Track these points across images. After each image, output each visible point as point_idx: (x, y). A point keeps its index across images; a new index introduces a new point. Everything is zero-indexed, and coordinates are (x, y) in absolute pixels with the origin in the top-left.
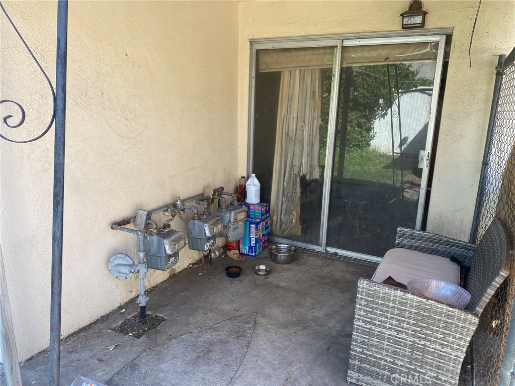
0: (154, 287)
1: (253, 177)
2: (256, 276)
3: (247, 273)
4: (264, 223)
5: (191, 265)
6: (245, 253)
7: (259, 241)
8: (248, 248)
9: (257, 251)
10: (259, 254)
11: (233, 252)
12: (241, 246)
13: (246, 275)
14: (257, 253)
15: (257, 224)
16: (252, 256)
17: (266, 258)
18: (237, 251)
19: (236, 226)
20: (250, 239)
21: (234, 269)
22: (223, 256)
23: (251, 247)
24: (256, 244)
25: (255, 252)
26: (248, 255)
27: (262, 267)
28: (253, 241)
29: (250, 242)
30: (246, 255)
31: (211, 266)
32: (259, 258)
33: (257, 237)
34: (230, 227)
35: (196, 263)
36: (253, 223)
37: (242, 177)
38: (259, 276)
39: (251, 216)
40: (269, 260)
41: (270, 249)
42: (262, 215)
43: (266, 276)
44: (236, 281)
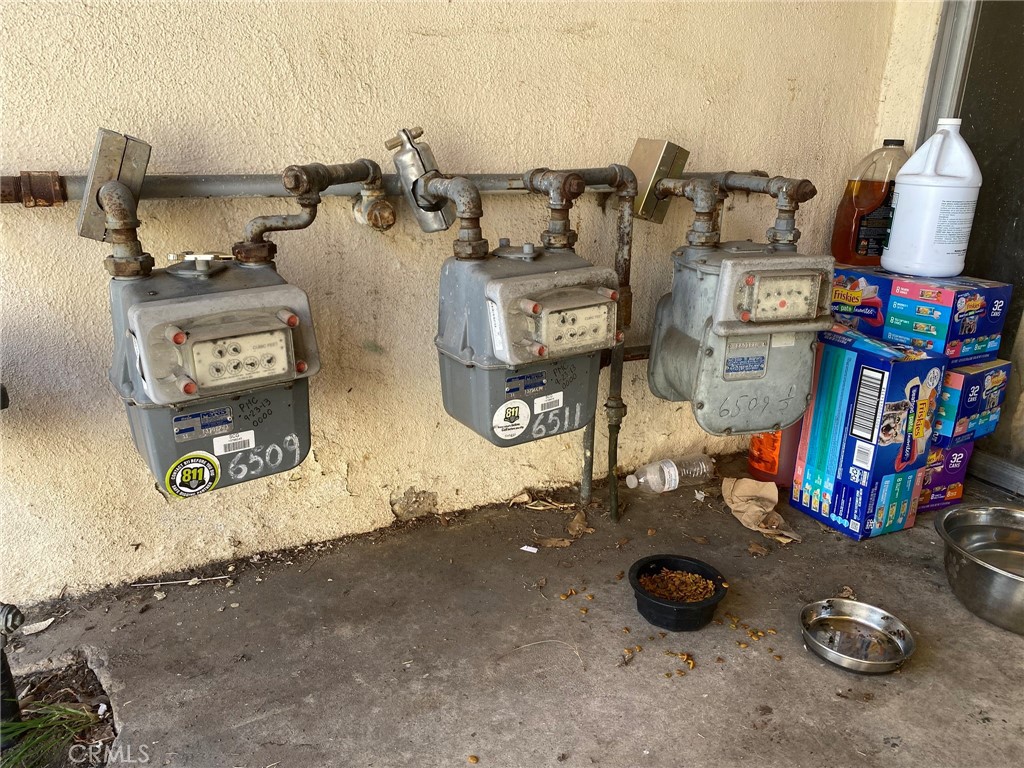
0: (289, 553)
1: (946, 134)
2: (798, 663)
3: (755, 622)
4: (957, 381)
5: (525, 498)
6: (815, 506)
7: (899, 465)
8: (830, 486)
9: (880, 516)
10: (887, 533)
11: (748, 486)
12: (799, 471)
13: (741, 634)
14: (873, 525)
15: (902, 372)
16: (847, 531)
17: (926, 563)
18: (770, 490)
19: (749, 350)
20: (850, 443)
21: (690, 578)
22: (700, 496)
23: (844, 488)
24: (876, 476)
25: (866, 516)
26: (827, 522)
27: (867, 615)
28: (864, 458)
29: (848, 460)
30: (817, 516)
31: (611, 525)
32: (881, 554)
33: (888, 441)
34: (710, 352)
35: (557, 495)
36: (878, 363)
37: (887, 143)
38: (816, 671)
39: (889, 336)
40: (935, 577)
41: (950, 522)
42: (955, 333)
43: (866, 684)
44: (665, 652)
